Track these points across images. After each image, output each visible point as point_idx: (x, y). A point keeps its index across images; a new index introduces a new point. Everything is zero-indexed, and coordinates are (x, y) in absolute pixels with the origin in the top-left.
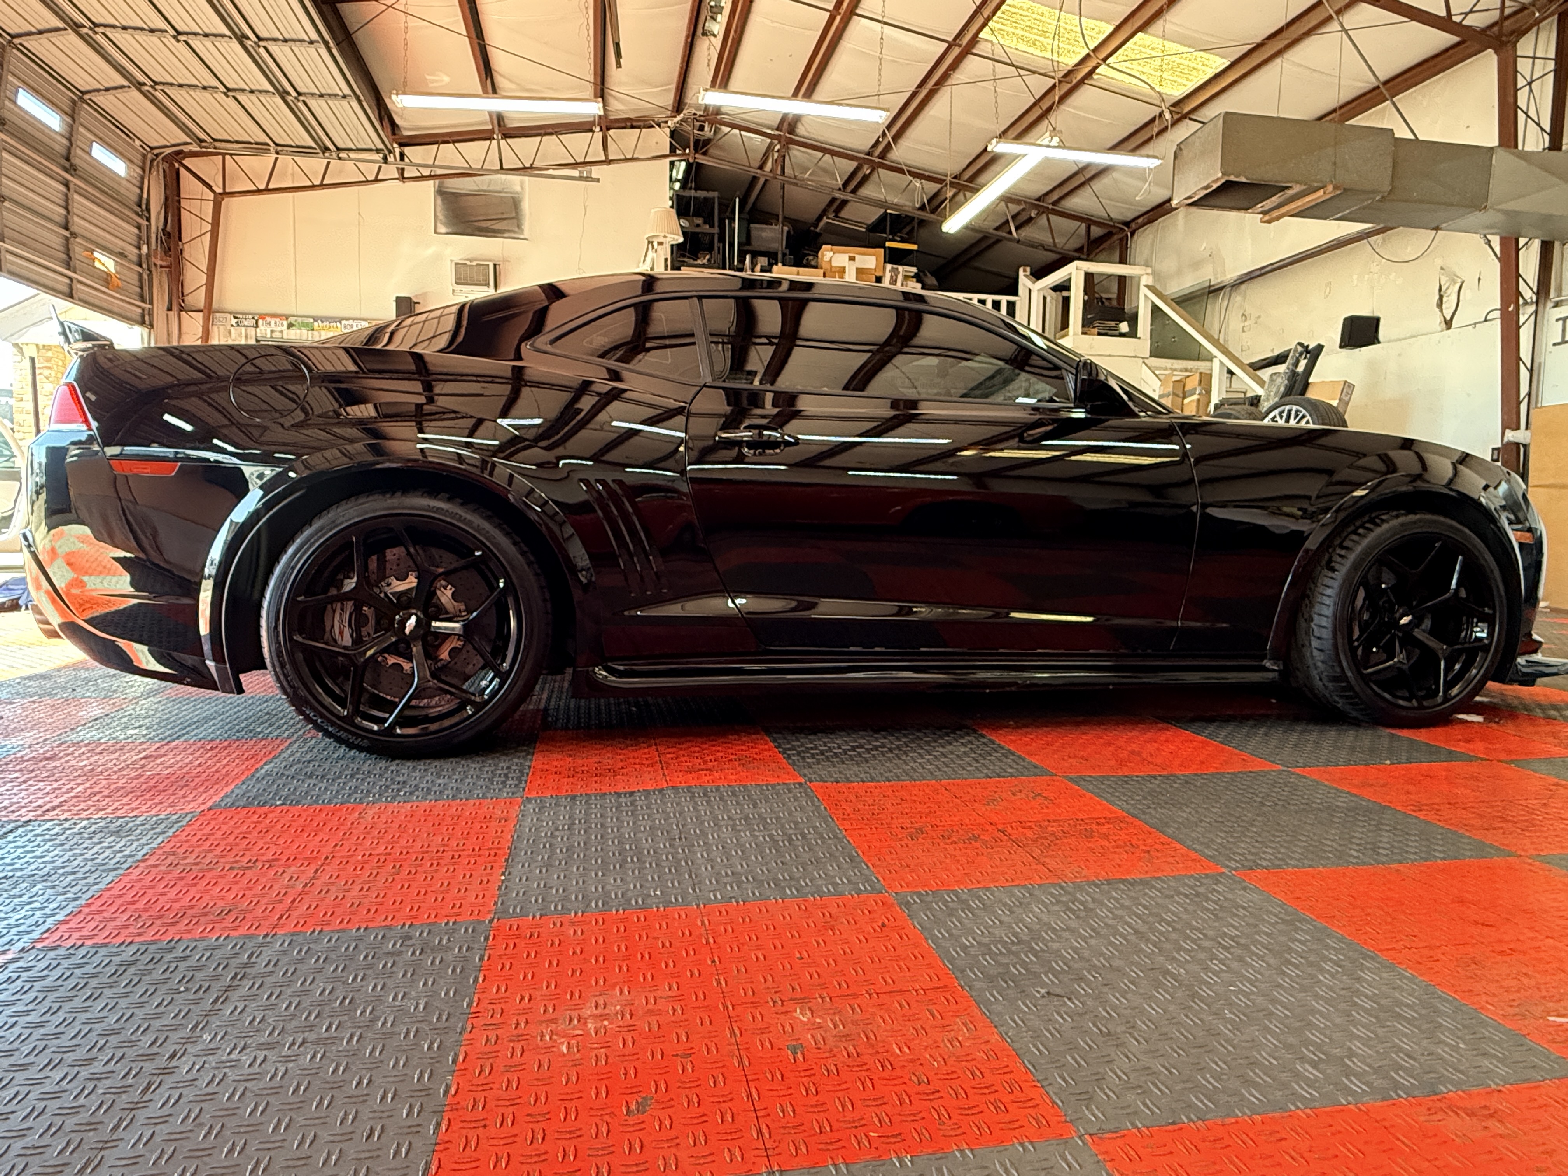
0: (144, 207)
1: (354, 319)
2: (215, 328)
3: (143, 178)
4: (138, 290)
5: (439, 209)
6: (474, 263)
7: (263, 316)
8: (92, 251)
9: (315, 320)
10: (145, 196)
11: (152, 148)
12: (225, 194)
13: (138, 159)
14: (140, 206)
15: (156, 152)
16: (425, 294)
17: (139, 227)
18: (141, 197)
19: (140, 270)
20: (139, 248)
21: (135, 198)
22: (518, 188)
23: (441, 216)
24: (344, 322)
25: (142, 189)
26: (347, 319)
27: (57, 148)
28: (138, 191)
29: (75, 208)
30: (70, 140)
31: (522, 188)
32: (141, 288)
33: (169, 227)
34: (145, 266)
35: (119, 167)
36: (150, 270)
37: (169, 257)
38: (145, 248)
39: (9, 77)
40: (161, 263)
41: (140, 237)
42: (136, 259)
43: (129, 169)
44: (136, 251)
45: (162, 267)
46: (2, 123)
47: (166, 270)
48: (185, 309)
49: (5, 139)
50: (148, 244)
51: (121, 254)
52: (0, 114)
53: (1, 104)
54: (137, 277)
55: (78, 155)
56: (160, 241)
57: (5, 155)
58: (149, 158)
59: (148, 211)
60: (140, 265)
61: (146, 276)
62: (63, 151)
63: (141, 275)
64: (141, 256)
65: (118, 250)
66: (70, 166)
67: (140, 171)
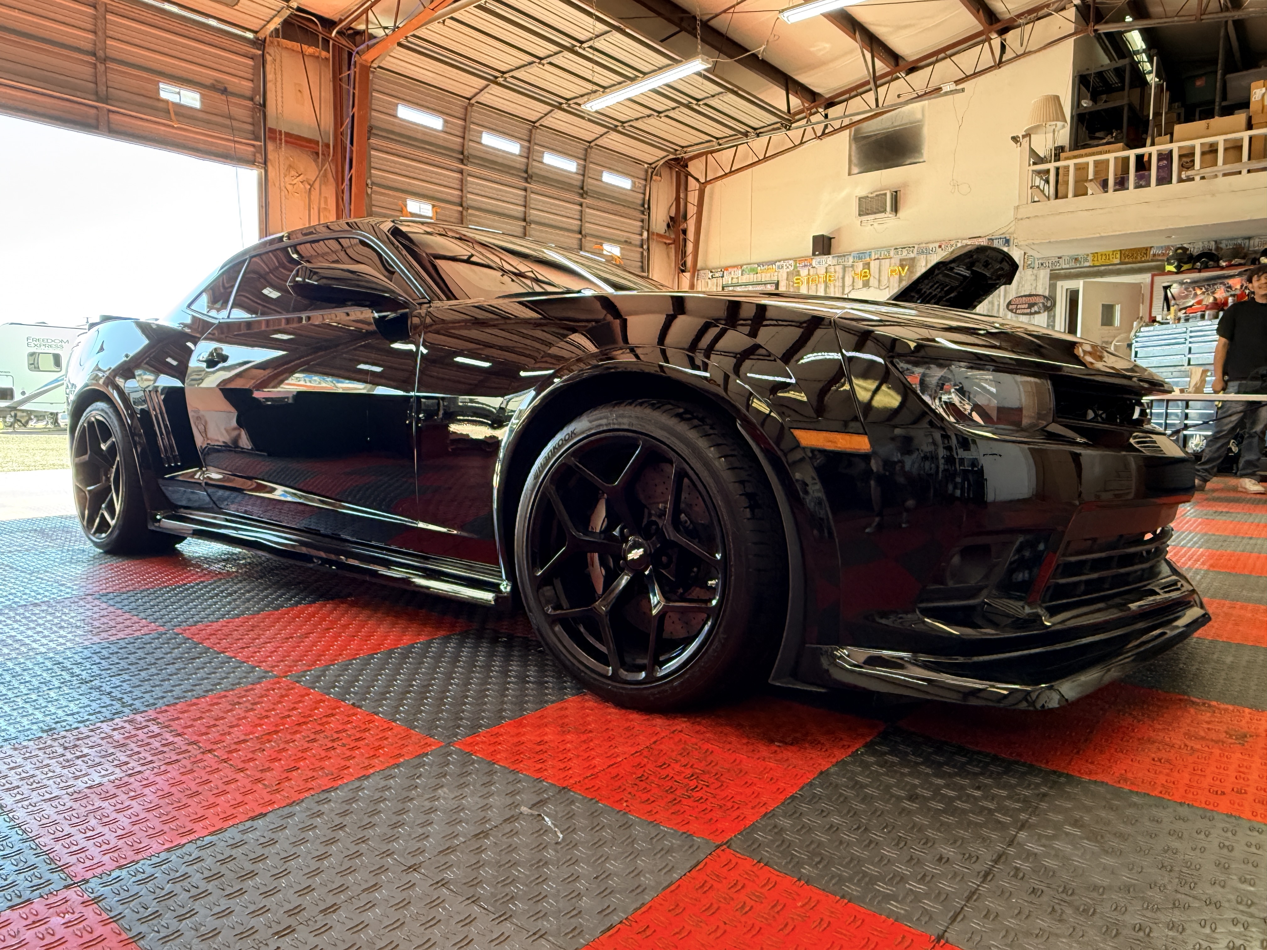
0: (646, 206)
1: (784, 260)
2: (699, 282)
3: (645, 186)
4: (640, 264)
5: (853, 154)
6: (874, 194)
7: (726, 268)
8: (601, 244)
9: (759, 266)
10: (647, 198)
11: (650, 164)
12: (707, 182)
13: (642, 174)
14: (643, 206)
15: (653, 166)
16: (838, 230)
17: (642, 221)
18: (644, 199)
19: (641, 250)
20: (641, 235)
21: (640, 202)
22: (919, 116)
23: (854, 160)
24: (778, 264)
25: (644, 194)
26: (780, 261)
27: (575, 183)
28: (642, 196)
29: (587, 218)
30: (584, 175)
31: (923, 115)
32: (642, 262)
33: (673, 215)
34: (645, 247)
35: (625, 183)
36: (648, 249)
37: (673, 236)
38: (645, 234)
39: (536, 147)
40: (668, 241)
41: (642, 227)
42: (638, 243)
43: (634, 183)
44: (639, 237)
45: (669, 244)
46: (531, 177)
47: (673, 246)
48: (683, 271)
49: (532, 186)
50: (648, 231)
51: (626, 242)
52: (530, 172)
53: (530, 166)
54: (639, 256)
55: (590, 183)
56: (668, 226)
57: (533, 196)
58: (650, 171)
59: (649, 208)
60: (642, 246)
61: (645, 254)
62: (579, 184)
63: (642, 253)
64: (642, 240)
65: (623, 240)
66: (583, 192)
67: (644, 182)
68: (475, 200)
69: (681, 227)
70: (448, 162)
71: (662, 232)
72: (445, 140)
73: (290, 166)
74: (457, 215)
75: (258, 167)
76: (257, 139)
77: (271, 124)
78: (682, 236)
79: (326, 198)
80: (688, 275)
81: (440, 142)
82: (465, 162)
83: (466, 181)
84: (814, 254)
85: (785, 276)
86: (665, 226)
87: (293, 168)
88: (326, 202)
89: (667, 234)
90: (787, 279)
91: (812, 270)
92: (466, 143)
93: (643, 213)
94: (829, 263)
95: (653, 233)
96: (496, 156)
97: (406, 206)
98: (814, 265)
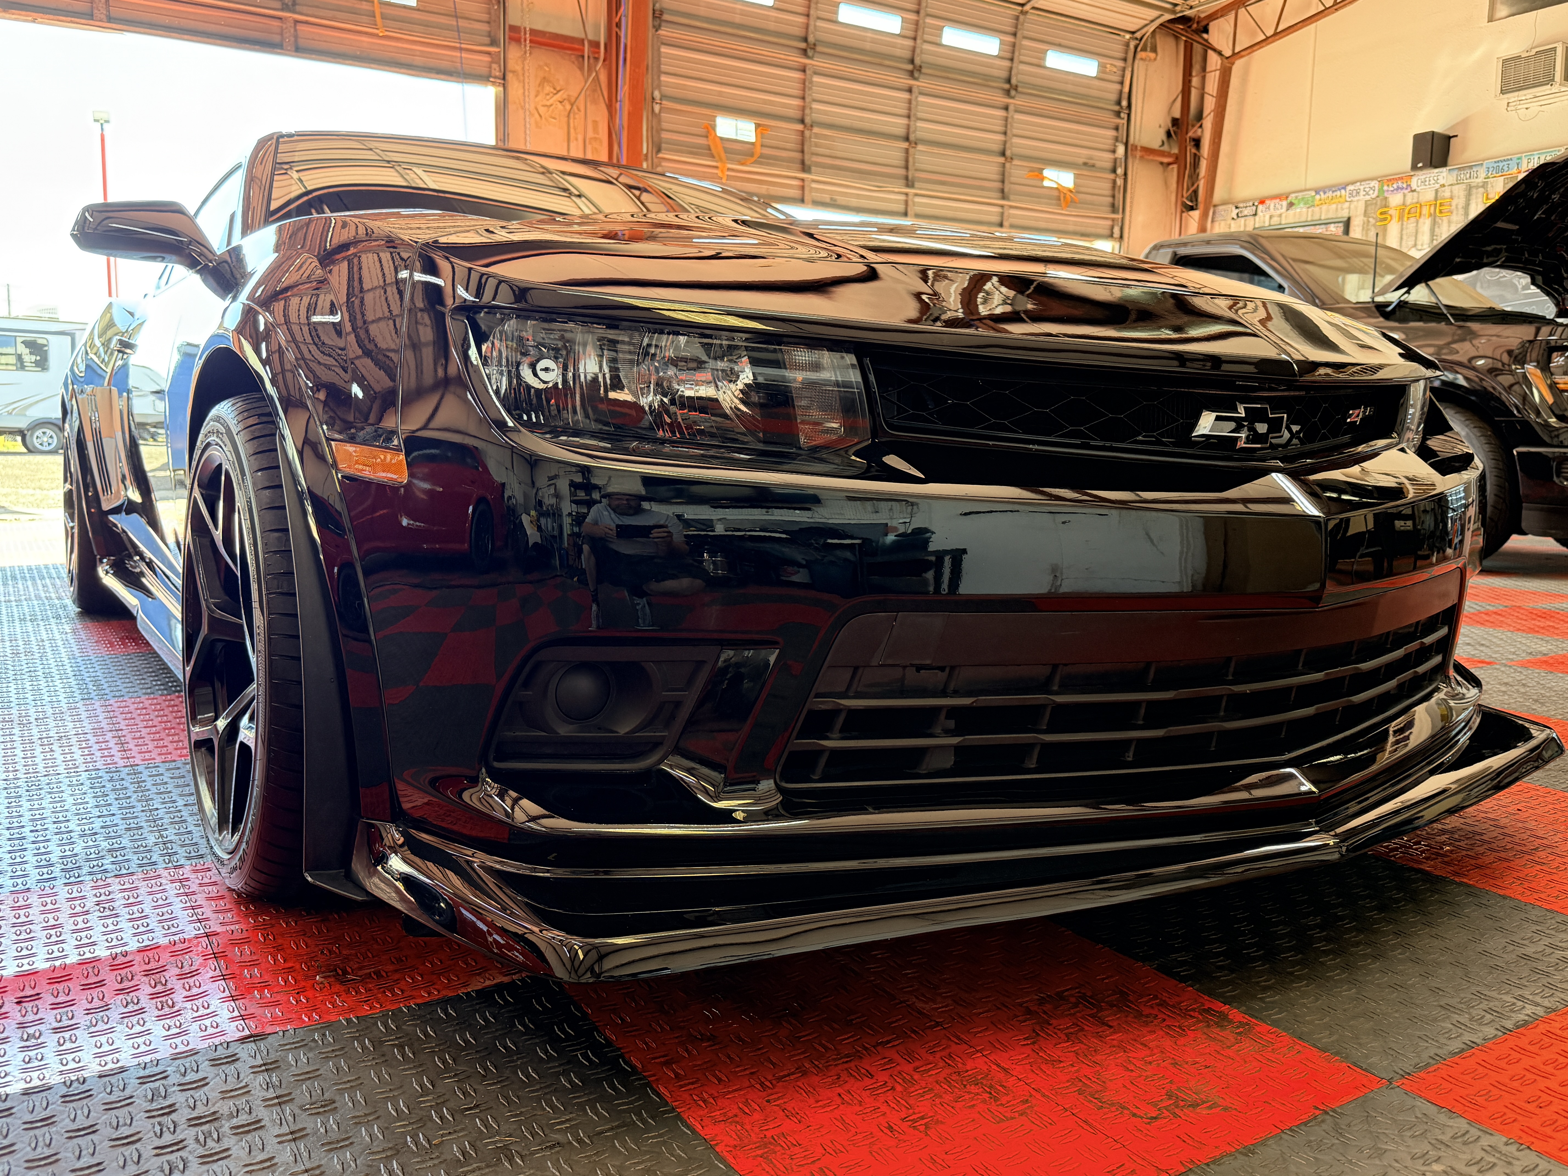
0: (1124, 103)
1: (1361, 181)
3: (1123, 70)
4: (1110, 199)
7: (1262, 200)
8: (1040, 170)
9: (1317, 192)
11: (1133, 33)
12: (1235, 55)
13: (1117, 49)
15: (1138, 35)
16: (1464, 122)
18: (1121, 92)
19: (1112, 176)
20: (1114, 151)
24: (1350, 188)
25: (1122, 83)
26: (1353, 183)
27: (996, 73)
28: (1118, 87)
29: (1015, 129)
30: (1011, 59)
32: (1113, 196)
33: (1177, 114)
34: (1120, 171)
35: (1088, 67)
36: (1125, 174)
37: (1175, 151)
38: (1121, 150)
39: (929, 20)
40: (1166, 160)
41: (1117, 139)
42: (1109, 165)
43: (1102, 67)
44: (1110, 156)
45: (1169, 164)
46: (919, 69)
47: (1175, 166)
48: (1192, 208)
49: (921, 83)
50: (1126, 144)
51: (1085, 164)
52: (917, 61)
53: (918, 51)
54: (1108, 185)
55: (1023, 72)
56: (1169, 134)
57: (922, 99)
58: (1132, 44)
59: (1129, 106)
60: (1114, 171)
61: (1120, 182)
62: (1004, 74)
63: (1114, 182)
64: (1115, 160)
65: (1081, 161)
66: (1010, 87)
67: (1121, 64)
68: (826, 113)
69: (1190, 134)
70: (781, 55)
71: (1155, 144)
72: (777, 21)
73: (545, 80)
74: (794, 137)
75: (494, 83)
76: (494, 42)
77: (514, 19)
78: (1191, 149)
79: (595, 123)
80: (1196, 214)
81: (772, 26)
82: (810, 53)
83: (811, 82)
84: (1414, 167)
85: (1361, 206)
86: (1162, 135)
87: (549, 81)
88: (595, 130)
89: (1166, 148)
90: (1366, 214)
91: (1410, 196)
92: (812, 23)
93: (1118, 114)
94: (1441, 181)
95: (1135, 147)
96: (863, 39)
97: (714, 127)
98: (1414, 186)
